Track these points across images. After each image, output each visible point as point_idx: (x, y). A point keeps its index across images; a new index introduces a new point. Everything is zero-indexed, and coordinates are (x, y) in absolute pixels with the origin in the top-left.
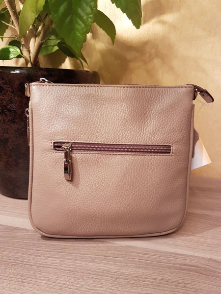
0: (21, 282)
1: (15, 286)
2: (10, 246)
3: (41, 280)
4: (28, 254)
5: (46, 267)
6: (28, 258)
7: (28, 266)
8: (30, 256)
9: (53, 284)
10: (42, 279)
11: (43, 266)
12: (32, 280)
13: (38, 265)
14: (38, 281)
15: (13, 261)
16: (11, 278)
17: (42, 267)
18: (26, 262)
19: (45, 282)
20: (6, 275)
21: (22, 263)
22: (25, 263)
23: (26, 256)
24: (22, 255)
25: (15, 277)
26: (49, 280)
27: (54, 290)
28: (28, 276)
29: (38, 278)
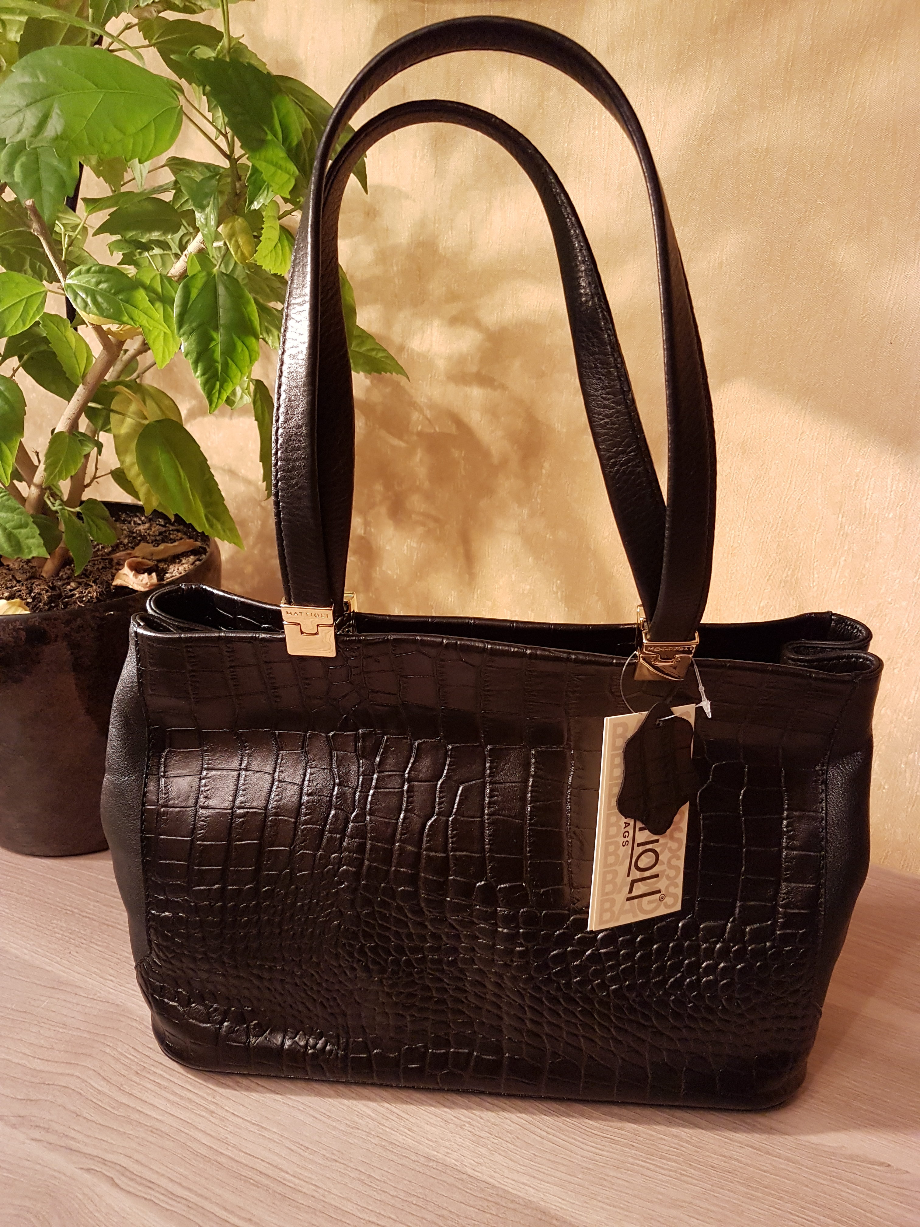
0: (67, 942)
1: (56, 946)
2: (73, 882)
3: (97, 945)
4: (95, 901)
5: (112, 926)
6: (92, 907)
7: (87, 919)
8: (97, 904)
9: (110, 953)
10: (99, 943)
11: (110, 923)
12: (84, 941)
13: (104, 921)
14: (92, 945)
15: (69, 908)
16: (56, 933)
17: (108, 925)
18: (87, 913)
19: (100, 948)
20: (50, 928)
21: (80, 913)
22: (84, 914)
23: (92, 903)
24: (86, 900)
25: (61, 932)
26: (107, 947)
27: (108, 963)
28: (80, 935)
29: (93, 940)
